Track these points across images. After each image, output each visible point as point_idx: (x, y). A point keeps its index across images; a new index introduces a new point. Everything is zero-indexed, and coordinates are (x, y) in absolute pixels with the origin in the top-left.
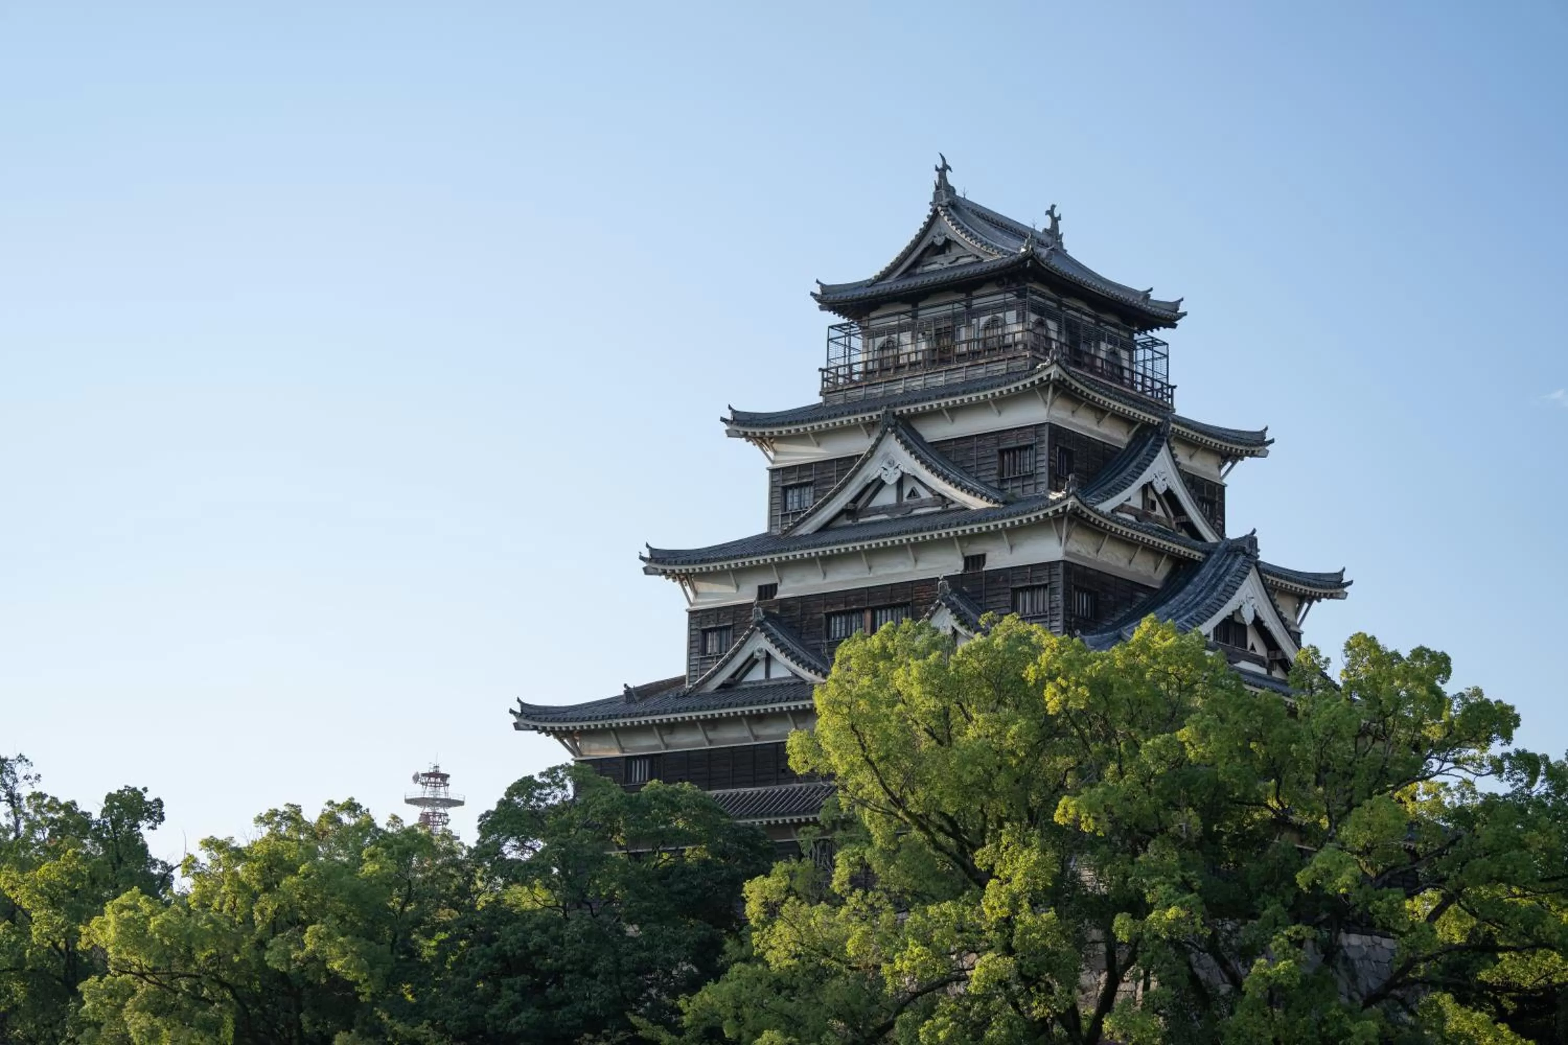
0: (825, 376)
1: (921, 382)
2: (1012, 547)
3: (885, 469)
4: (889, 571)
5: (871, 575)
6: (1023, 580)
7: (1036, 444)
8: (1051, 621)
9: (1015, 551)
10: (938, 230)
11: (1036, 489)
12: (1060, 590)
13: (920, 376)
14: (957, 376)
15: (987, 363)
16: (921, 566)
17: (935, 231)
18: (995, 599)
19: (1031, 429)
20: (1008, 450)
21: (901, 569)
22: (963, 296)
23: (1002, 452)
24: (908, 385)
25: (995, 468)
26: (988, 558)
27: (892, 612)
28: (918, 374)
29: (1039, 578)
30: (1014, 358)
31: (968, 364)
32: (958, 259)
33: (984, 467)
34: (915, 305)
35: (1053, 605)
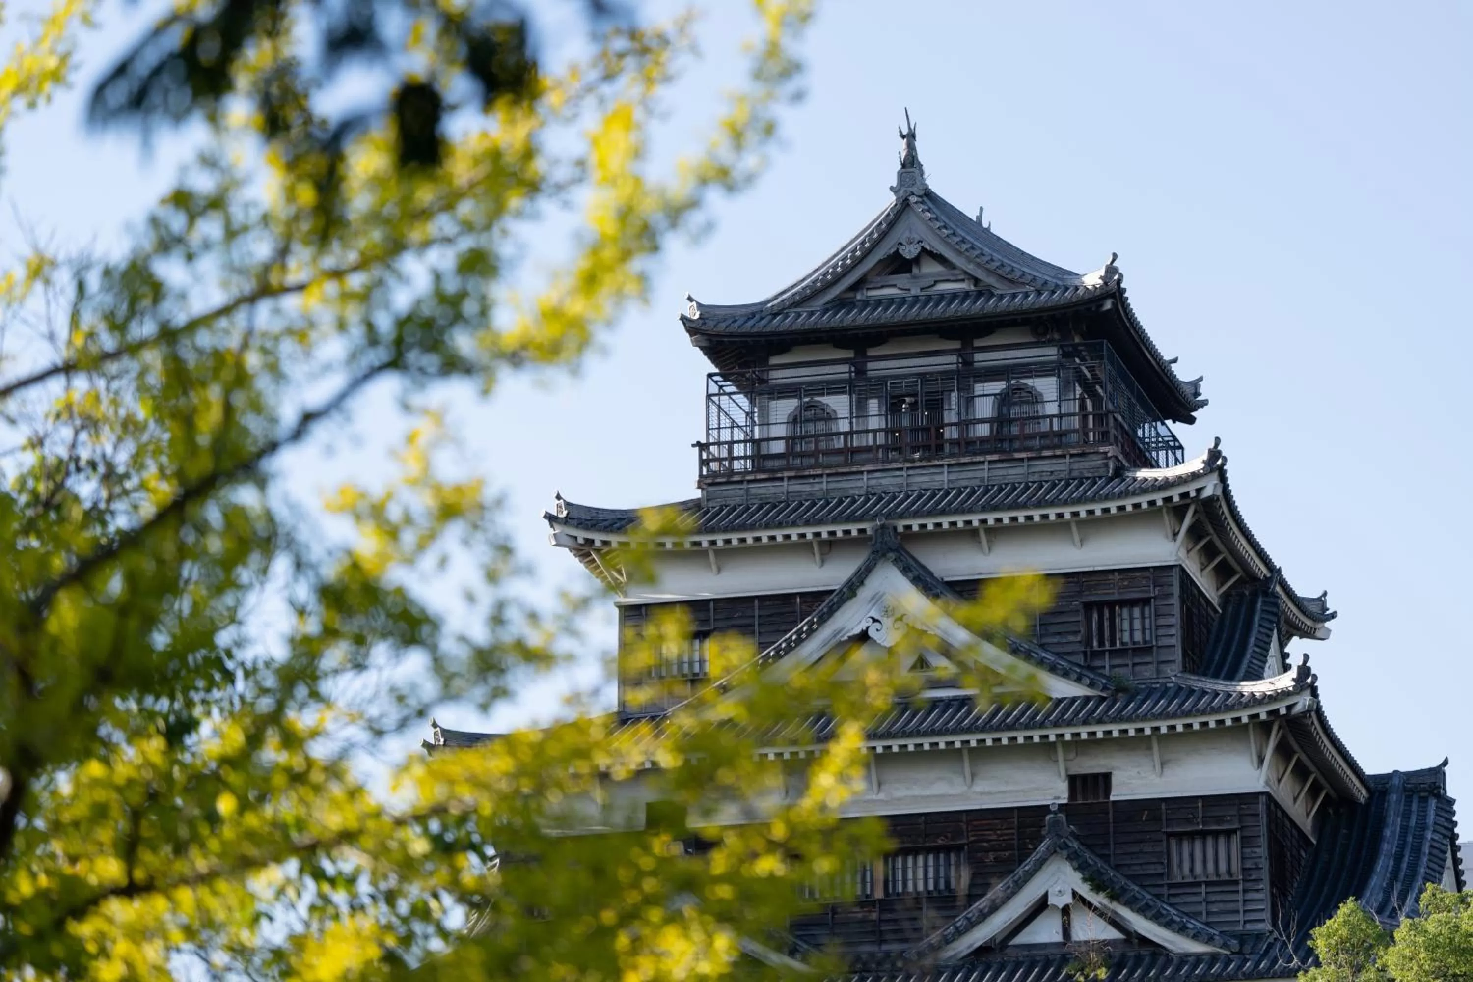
0: (704, 456)
1: (899, 480)
2: (1163, 764)
3: (875, 620)
4: (917, 791)
5: (882, 796)
6: (1189, 821)
7: (1155, 598)
8: (1245, 891)
9: (1167, 771)
10: (907, 234)
11: (1158, 672)
12: (1263, 841)
13: (901, 469)
14: (970, 475)
15: (1029, 459)
16: (980, 786)
17: (901, 233)
18: (1135, 849)
19: (1146, 574)
20: (1100, 606)
21: (940, 788)
22: (957, 345)
23: (1088, 607)
24: (873, 482)
25: (1076, 633)
26: (1115, 780)
27: (937, 859)
28: (894, 465)
29: (1219, 820)
30: (1083, 455)
31: (995, 457)
32: (936, 282)
33: (1053, 629)
34: (861, 352)
35: (1249, 864)
